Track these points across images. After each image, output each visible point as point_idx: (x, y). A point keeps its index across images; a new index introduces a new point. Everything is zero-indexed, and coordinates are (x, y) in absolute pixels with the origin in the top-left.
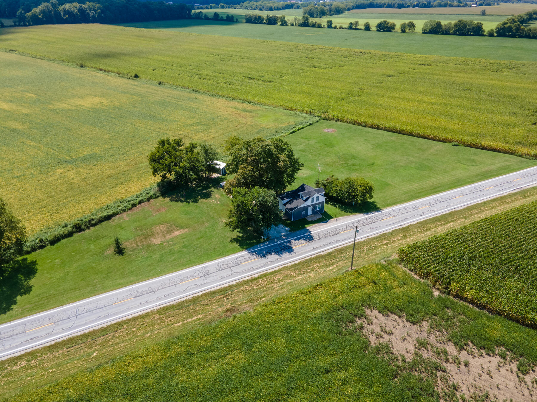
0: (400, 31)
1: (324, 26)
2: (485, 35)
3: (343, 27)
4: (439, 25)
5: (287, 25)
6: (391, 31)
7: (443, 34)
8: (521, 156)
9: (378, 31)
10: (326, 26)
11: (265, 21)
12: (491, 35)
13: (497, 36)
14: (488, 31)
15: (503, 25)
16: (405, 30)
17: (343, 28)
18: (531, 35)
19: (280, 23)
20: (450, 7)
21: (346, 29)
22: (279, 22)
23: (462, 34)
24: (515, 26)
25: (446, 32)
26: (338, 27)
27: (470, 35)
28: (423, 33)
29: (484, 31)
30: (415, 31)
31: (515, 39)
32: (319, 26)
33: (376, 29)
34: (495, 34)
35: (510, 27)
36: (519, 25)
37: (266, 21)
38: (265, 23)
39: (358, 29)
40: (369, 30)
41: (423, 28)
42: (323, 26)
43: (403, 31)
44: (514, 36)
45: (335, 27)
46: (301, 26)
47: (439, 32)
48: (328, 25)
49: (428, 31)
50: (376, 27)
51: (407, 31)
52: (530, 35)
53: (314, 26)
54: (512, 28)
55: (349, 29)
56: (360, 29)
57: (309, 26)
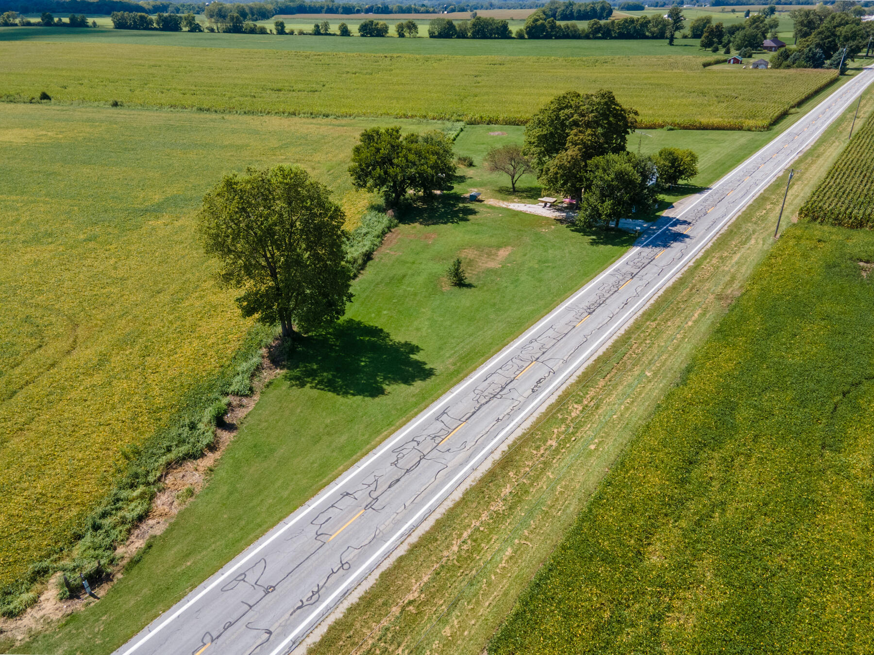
0: (396, 35)
1: (271, 31)
2: (514, 38)
3: (305, 32)
4: (450, 24)
5: (201, 31)
6: (383, 36)
7: (459, 37)
8: (749, 130)
9: (362, 36)
10: (275, 32)
11: (155, 25)
12: (520, 36)
13: (529, 38)
14: (517, 32)
15: (533, 22)
16: (403, 34)
17: (304, 34)
18: (571, 34)
19: (187, 29)
20: (416, 13)
21: (310, 34)
22: (185, 26)
23: (484, 37)
24: (549, 22)
25: (462, 35)
26: (296, 33)
27: (495, 38)
28: (431, 37)
29: (511, 32)
30: (418, 35)
31: (550, 41)
32: (263, 31)
33: (359, 34)
34: (526, 36)
35: (543, 24)
36: (553, 21)
37: (158, 23)
38: (155, 29)
39: (330, 34)
40: (349, 35)
41: (429, 31)
42: (268, 31)
43: (401, 35)
44: (548, 37)
45: (292, 33)
46: (230, 32)
47: (452, 35)
48: (277, 29)
49: (437, 34)
50: (360, 30)
51: (407, 34)
52: (568, 34)
53: (252, 31)
54: (545, 27)
55: (315, 34)
56: (334, 35)
57: (244, 33)
